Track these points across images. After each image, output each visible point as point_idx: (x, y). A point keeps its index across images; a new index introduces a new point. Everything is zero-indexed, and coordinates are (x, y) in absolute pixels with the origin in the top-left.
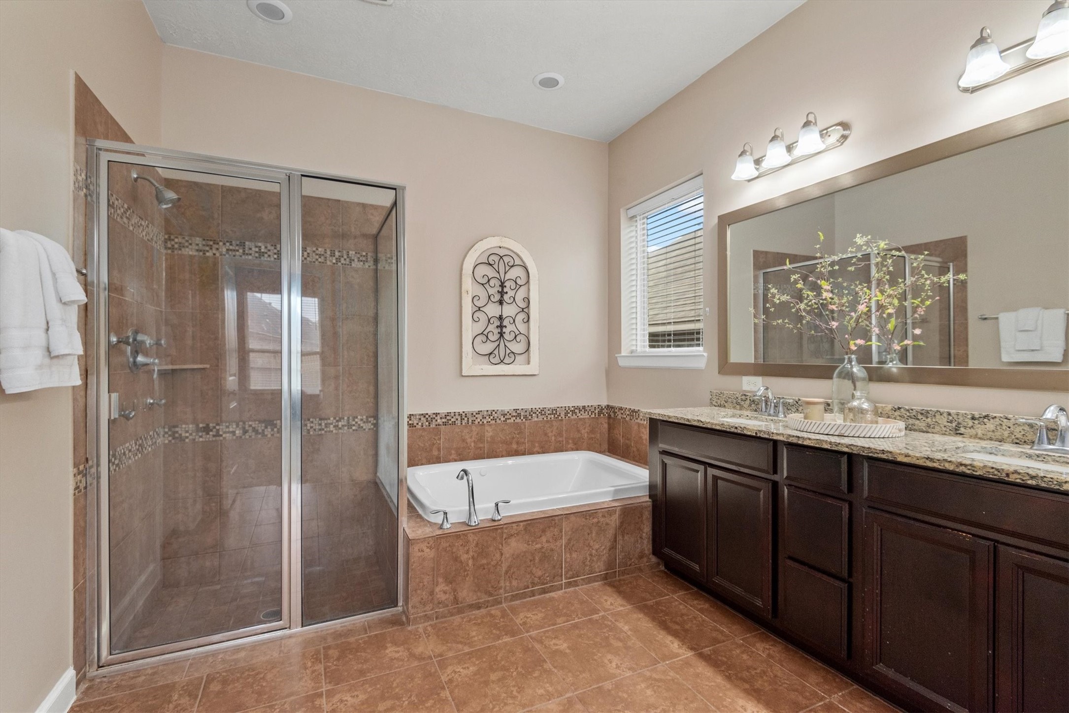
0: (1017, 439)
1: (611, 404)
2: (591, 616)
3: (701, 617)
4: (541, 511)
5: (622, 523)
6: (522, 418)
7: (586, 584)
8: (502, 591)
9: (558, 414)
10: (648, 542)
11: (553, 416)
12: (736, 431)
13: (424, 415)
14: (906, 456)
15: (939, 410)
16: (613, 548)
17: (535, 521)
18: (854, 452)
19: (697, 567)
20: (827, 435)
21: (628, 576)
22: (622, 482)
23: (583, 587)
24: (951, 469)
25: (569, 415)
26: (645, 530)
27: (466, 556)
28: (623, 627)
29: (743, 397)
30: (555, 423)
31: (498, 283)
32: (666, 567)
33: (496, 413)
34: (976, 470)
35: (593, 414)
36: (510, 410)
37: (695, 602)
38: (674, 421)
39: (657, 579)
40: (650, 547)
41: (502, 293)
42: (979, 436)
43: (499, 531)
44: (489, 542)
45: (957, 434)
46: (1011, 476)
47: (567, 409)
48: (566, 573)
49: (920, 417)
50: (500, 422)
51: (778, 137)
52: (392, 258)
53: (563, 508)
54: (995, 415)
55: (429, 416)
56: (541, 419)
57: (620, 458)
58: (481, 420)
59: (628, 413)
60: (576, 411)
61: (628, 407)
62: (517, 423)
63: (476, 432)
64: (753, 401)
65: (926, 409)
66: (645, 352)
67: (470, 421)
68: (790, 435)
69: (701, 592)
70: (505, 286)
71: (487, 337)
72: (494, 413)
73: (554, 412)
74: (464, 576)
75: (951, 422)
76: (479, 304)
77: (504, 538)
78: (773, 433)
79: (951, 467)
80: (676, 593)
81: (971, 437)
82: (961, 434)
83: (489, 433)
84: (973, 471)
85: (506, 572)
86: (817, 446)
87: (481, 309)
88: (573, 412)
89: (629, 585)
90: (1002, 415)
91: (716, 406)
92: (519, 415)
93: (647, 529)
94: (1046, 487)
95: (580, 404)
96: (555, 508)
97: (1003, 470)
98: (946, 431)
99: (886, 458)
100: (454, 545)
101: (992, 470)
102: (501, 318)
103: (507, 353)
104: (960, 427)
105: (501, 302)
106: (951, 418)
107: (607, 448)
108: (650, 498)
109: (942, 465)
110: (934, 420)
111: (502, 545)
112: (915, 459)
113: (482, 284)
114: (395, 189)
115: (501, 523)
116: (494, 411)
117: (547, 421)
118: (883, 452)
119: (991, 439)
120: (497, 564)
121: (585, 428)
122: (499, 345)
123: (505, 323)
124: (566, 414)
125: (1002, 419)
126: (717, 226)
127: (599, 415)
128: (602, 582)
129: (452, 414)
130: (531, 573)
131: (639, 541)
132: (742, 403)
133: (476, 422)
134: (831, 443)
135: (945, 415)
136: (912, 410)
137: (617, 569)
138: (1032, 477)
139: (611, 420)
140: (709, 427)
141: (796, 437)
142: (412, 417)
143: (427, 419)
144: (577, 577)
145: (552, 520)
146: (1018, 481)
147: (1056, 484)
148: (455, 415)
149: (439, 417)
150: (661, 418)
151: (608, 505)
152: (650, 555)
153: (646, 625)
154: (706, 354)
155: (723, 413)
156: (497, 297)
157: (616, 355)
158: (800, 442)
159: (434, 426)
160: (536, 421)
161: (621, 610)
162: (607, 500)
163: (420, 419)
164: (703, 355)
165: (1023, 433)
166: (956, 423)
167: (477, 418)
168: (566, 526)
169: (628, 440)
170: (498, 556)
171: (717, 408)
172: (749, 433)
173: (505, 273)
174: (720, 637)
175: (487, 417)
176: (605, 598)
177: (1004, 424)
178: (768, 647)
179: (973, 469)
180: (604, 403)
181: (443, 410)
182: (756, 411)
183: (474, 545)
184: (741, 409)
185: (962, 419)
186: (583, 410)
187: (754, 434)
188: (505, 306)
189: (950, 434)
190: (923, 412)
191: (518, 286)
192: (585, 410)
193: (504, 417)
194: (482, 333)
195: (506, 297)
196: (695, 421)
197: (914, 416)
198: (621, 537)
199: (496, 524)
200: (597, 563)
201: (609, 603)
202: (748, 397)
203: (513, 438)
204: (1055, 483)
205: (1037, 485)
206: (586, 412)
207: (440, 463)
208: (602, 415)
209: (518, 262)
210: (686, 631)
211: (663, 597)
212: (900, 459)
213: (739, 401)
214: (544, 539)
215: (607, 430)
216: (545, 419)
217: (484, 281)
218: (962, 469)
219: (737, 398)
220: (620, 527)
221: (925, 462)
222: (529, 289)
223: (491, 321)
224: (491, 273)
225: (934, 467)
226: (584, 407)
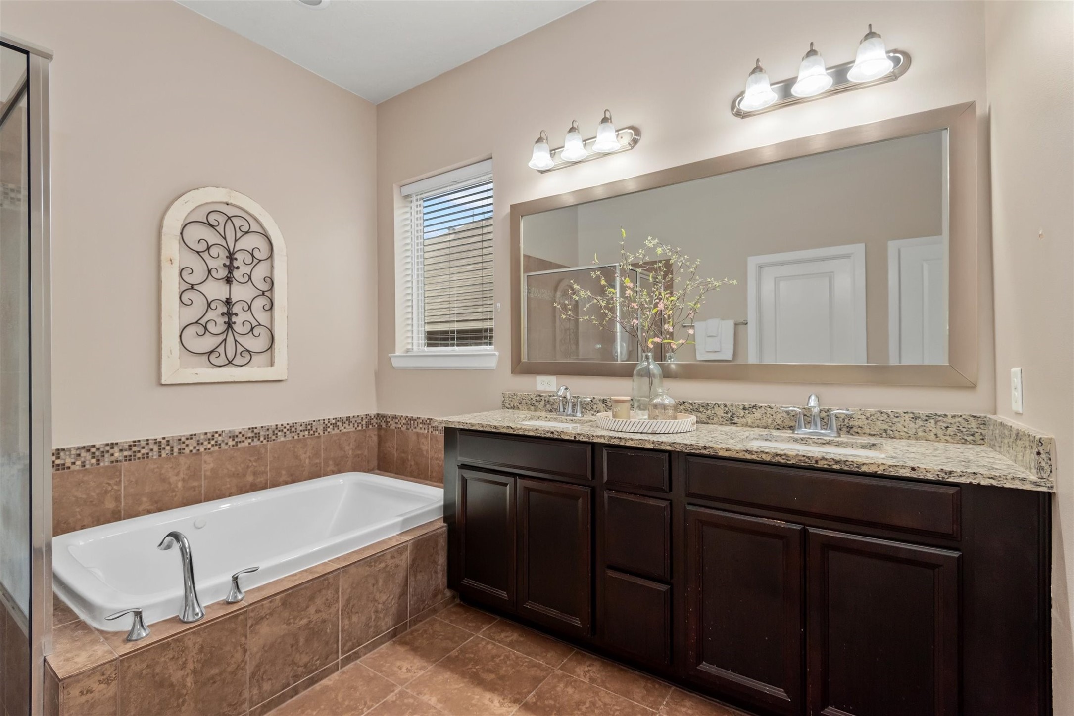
0: (778, 425)
1: (382, 412)
2: (385, 697)
3: (514, 653)
4: (306, 571)
5: (414, 560)
6: (262, 439)
7: (370, 651)
8: (246, 706)
9: (314, 429)
10: (443, 575)
11: (307, 433)
12: (552, 436)
13: (87, 449)
14: (727, 451)
15: (717, 402)
16: (404, 594)
17: (299, 588)
18: (676, 450)
19: (504, 595)
20: (642, 433)
21: (421, 623)
22: (412, 509)
23: (366, 656)
24: (768, 460)
25: (329, 430)
26: (440, 562)
27: (181, 673)
28: (430, 700)
29: (538, 398)
30: (309, 441)
31: (224, 254)
32: (461, 600)
33: (220, 435)
34: (789, 459)
35: (360, 425)
36: (244, 429)
37: (503, 635)
38: (479, 429)
39: (454, 617)
40: (445, 580)
41: (230, 268)
42: (749, 425)
43: (241, 617)
44: (224, 640)
45: (732, 423)
46: (819, 462)
47: (326, 422)
48: (344, 645)
49: (701, 409)
50: (226, 447)
51: (575, 129)
52: (19, 192)
53: (338, 558)
54: (761, 405)
55: (98, 449)
56: (290, 438)
57: (393, 475)
58: (195, 448)
59: (404, 421)
60: (338, 423)
61: (404, 415)
62: (255, 447)
63: (187, 466)
64: (548, 401)
65: (706, 402)
66: (424, 351)
67: (176, 450)
68: (611, 437)
69: (505, 620)
70: (236, 259)
71: (206, 328)
72: (216, 435)
73: (309, 427)
74: (178, 706)
75: (727, 413)
76: (191, 280)
77: (249, 625)
78: (593, 436)
79: (767, 458)
80: (480, 630)
81: (743, 425)
82: (735, 423)
83: (208, 465)
84: (787, 460)
85: (253, 675)
86: (640, 446)
87: (195, 287)
88: (335, 425)
89: (425, 636)
90: (766, 405)
91: (508, 409)
92: (257, 436)
93: (442, 559)
94: (848, 470)
95: (344, 415)
96: (326, 561)
97: (812, 457)
98: (723, 422)
99: (708, 453)
100: (158, 663)
101: (803, 459)
102: (228, 302)
103: (239, 351)
104: (734, 418)
105: (229, 280)
106: (726, 409)
107: (376, 465)
108: (445, 522)
109: (760, 456)
110: (713, 412)
111: (246, 637)
112: (735, 453)
113: (198, 252)
114: (27, 53)
115: (244, 603)
116: (217, 432)
117: (299, 440)
118: (705, 447)
119: (758, 427)
120: (237, 668)
121: (349, 444)
122: (225, 340)
123: (235, 309)
124: (325, 429)
125: (766, 409)
126: (510, 214)
127: (367, 426)
128: (391, 642)
129: (143, 443)
130: (294, 663)
131: (434, 577)
132: (537, 404)
133: (187, 451)
134: (653, 442)
135: (722, 407)
136: (695, 403)
137: (408, 619)
138: (837, 462)
139: (383, 432)
140: (520, 433)
141: (618, 438)
142: (62, 454)
143: (94, 453)
144: (359, 646)
145: (325, 580)
146: (825, 466)
147: (856, 467)
148: (148, 444)
149: (116, 449)
150: (462, 427)
151: (397, 541)
152: (444, 589)
153: (457, 686)
154: (497, 353)
155: (523, 416)
156: (223, 273)
157: (389, 355)
158: (622, 444)
159: (107, 464)
160: (283, 441)
161: (422, 675)
162: (394, 534)
163: (79, 455)
164: (494, 355)
165: (782, 420)
166: (731, 413)
167: (187, 445)
168: (343, 584)
169: (404, 452)
170: (238, 656)
171: (510, 411)
172: (567, 438)
173: (236, 241)
174: (540, 673)
175: (206, 443)
176: (398, 663)
177: (768, 413)
178: (586, 669)
179: (787, 458)
180: (373, 412)
181: (124, 437)
182: (551, 411)
183: (195, 651)
184: (535, 411)
185: (735, 410)
186: (347, 422)
187: (573, 438)
188: (235, 287)
189: (726, 424)
190: (704, 405)
191: (256, 261)
192: (350, 422)
193: (233, 440)
194: (197, 322)
195: (237, 274)
196: (504, 428)
197: (697, 409)
198: (413, 579)
199: (235, 607)
200: (384, 619)
201: (404, 670)
202: (543, 398)
203: (248, 467)
204: (855, 465)
205: (841, 469)
206: (352, 425)
207: (120, 520)
208: (370, 426)
209: (255, 227)
210: (502, 678)
211: (467, 639)
212: (722, 454)
213: (534, 402)
214: (312, 609)
215: (376, 444)
216: (296, 437)
217: (202, 247)
218: (778, 459)
219: (532, 399)
220: (412, 565)
221: (744, 455)
222: (272, 266)
223: (213, 306)
224: (212, 237)
225: (753, 459)
226: (348, 418)
